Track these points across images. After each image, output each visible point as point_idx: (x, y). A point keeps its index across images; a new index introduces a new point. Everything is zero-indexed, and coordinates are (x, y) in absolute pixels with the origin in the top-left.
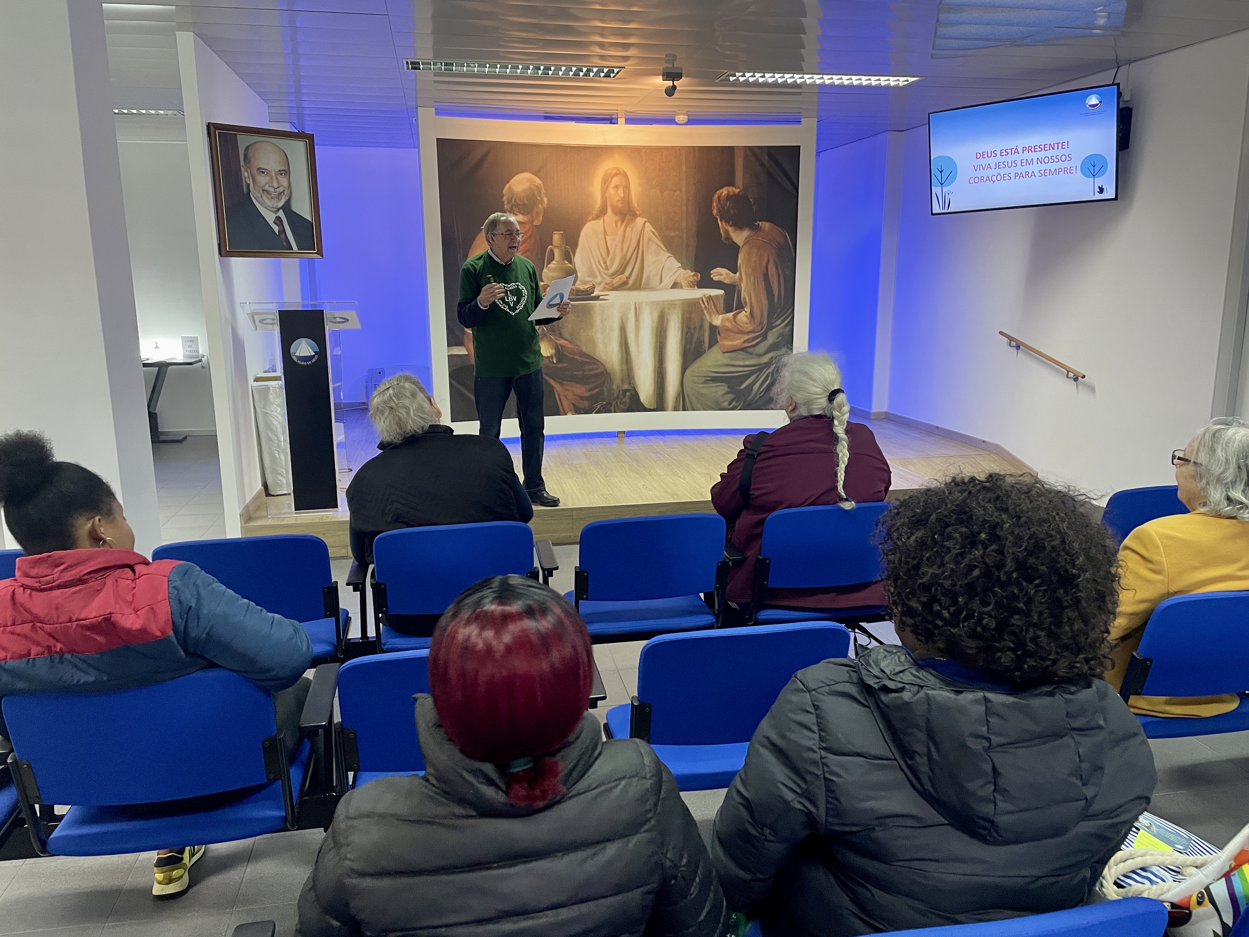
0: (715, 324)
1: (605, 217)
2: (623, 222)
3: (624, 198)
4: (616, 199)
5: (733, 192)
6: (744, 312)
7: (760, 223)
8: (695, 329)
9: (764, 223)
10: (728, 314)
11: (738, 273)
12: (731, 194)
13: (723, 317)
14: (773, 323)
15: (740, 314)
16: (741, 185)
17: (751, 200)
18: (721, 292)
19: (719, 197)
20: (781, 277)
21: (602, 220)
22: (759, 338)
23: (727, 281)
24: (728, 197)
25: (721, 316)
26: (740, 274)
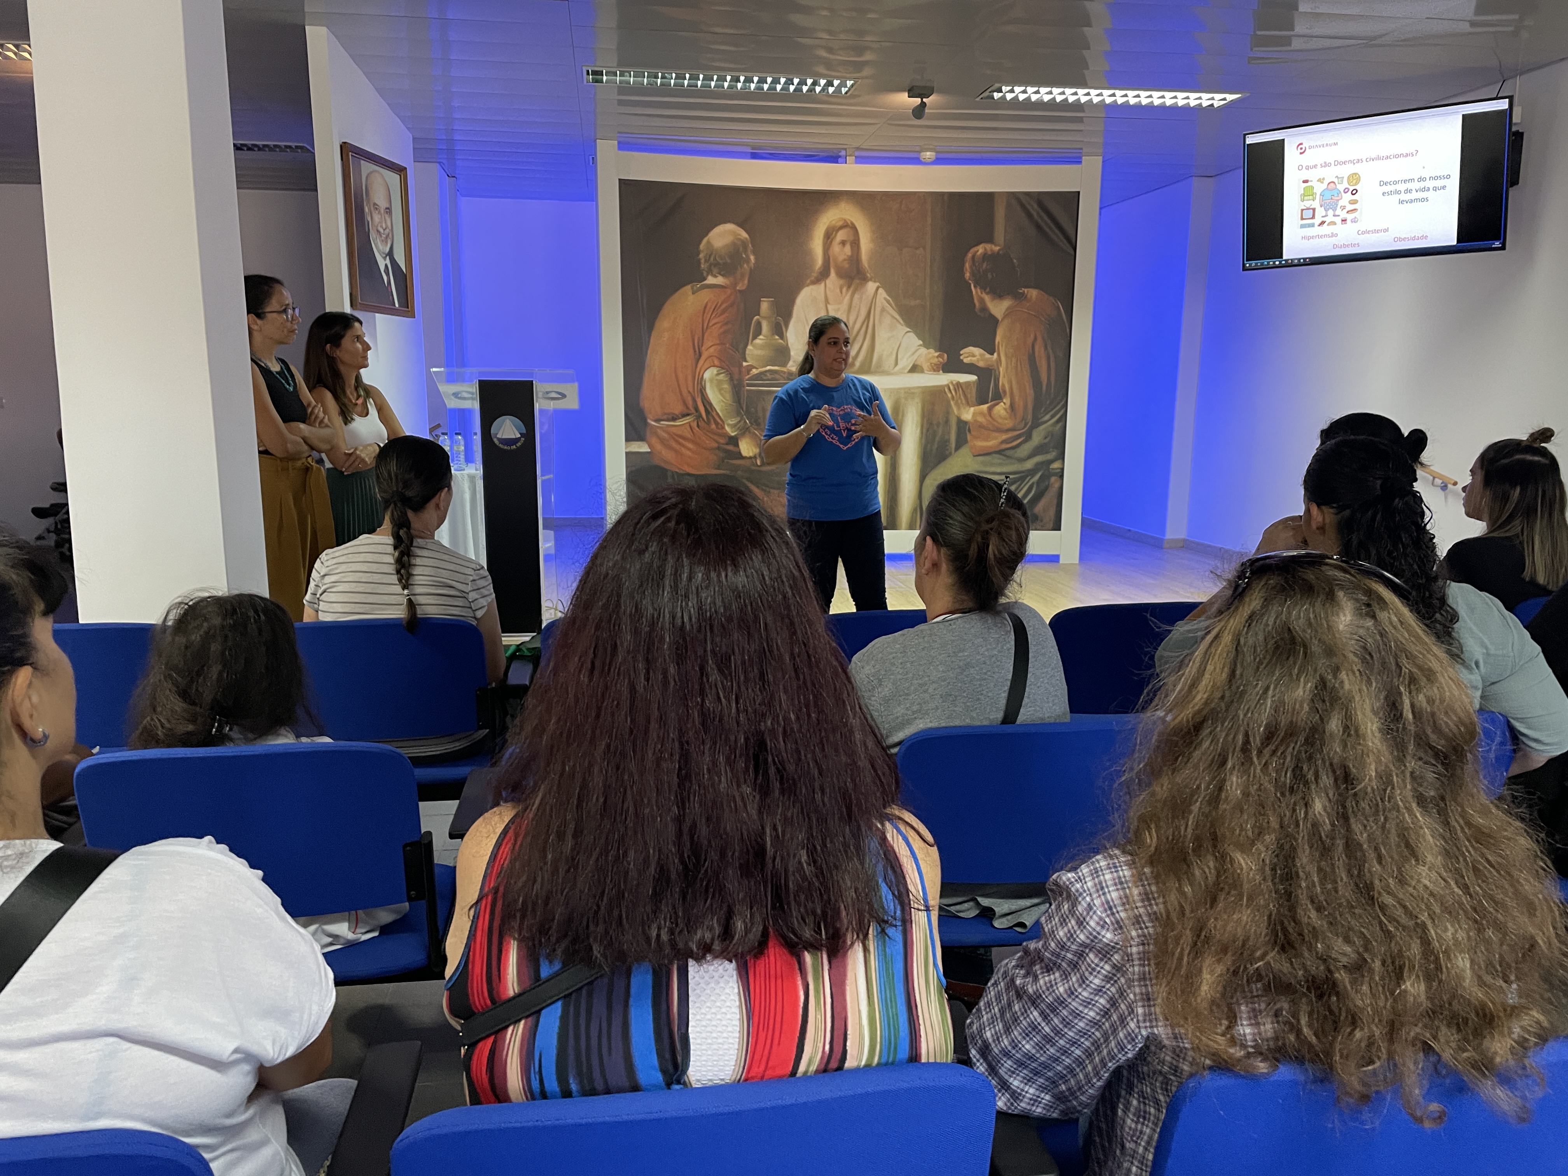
0: (965, 419)
1: (828, 281)
2: (849, 287)
3: (852, 256)
4: (841, 258)
6: (1002, 404)
8: (938, 425)
9: (1030, 290)
10: (982, 406)
11: (995, 354)
13: (974, 410)
14: (1039, 419)
15: (997, 407)
16: (1002, 242)
17: (1014, 261)
18: (974, 378)
19: (973, 257)
20: (1052, 358)
21: (823, 284)
22: (1020, 438)
23: (981, 364)
25: (972, 409)
26: (999, 355)
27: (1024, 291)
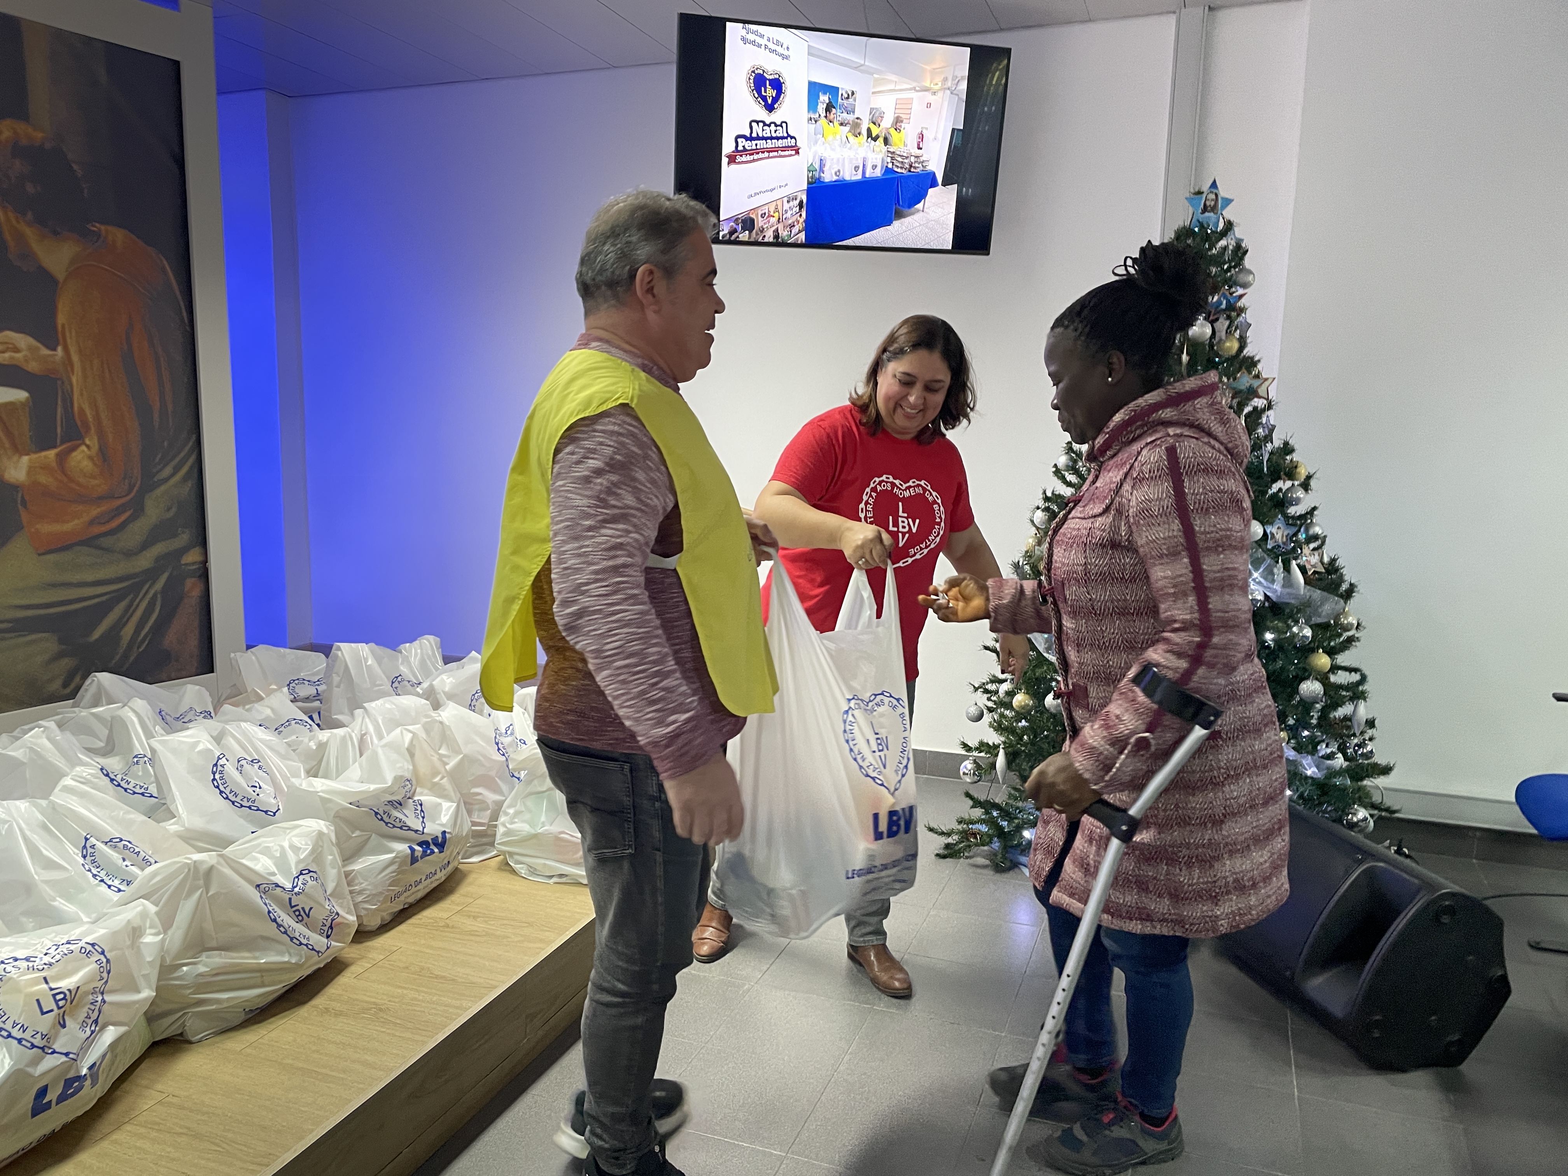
0: (12, 480)
5: (27, 136)
6: (84, 448)
7: (103, 228)
9: (109, 228)
10: (44, 454)
11: (60, 349)
13: (30, 460)
14: (154, 476)
15: (74, 454)
16: (48, 124)
17: (75, 167)
18: (21, 395)
20: (164, 364)
22: (124, 512)
23: (33, 367)
24: (16, 146)
25: (25, 459)
26: (66, 349)
27: (100, 230)
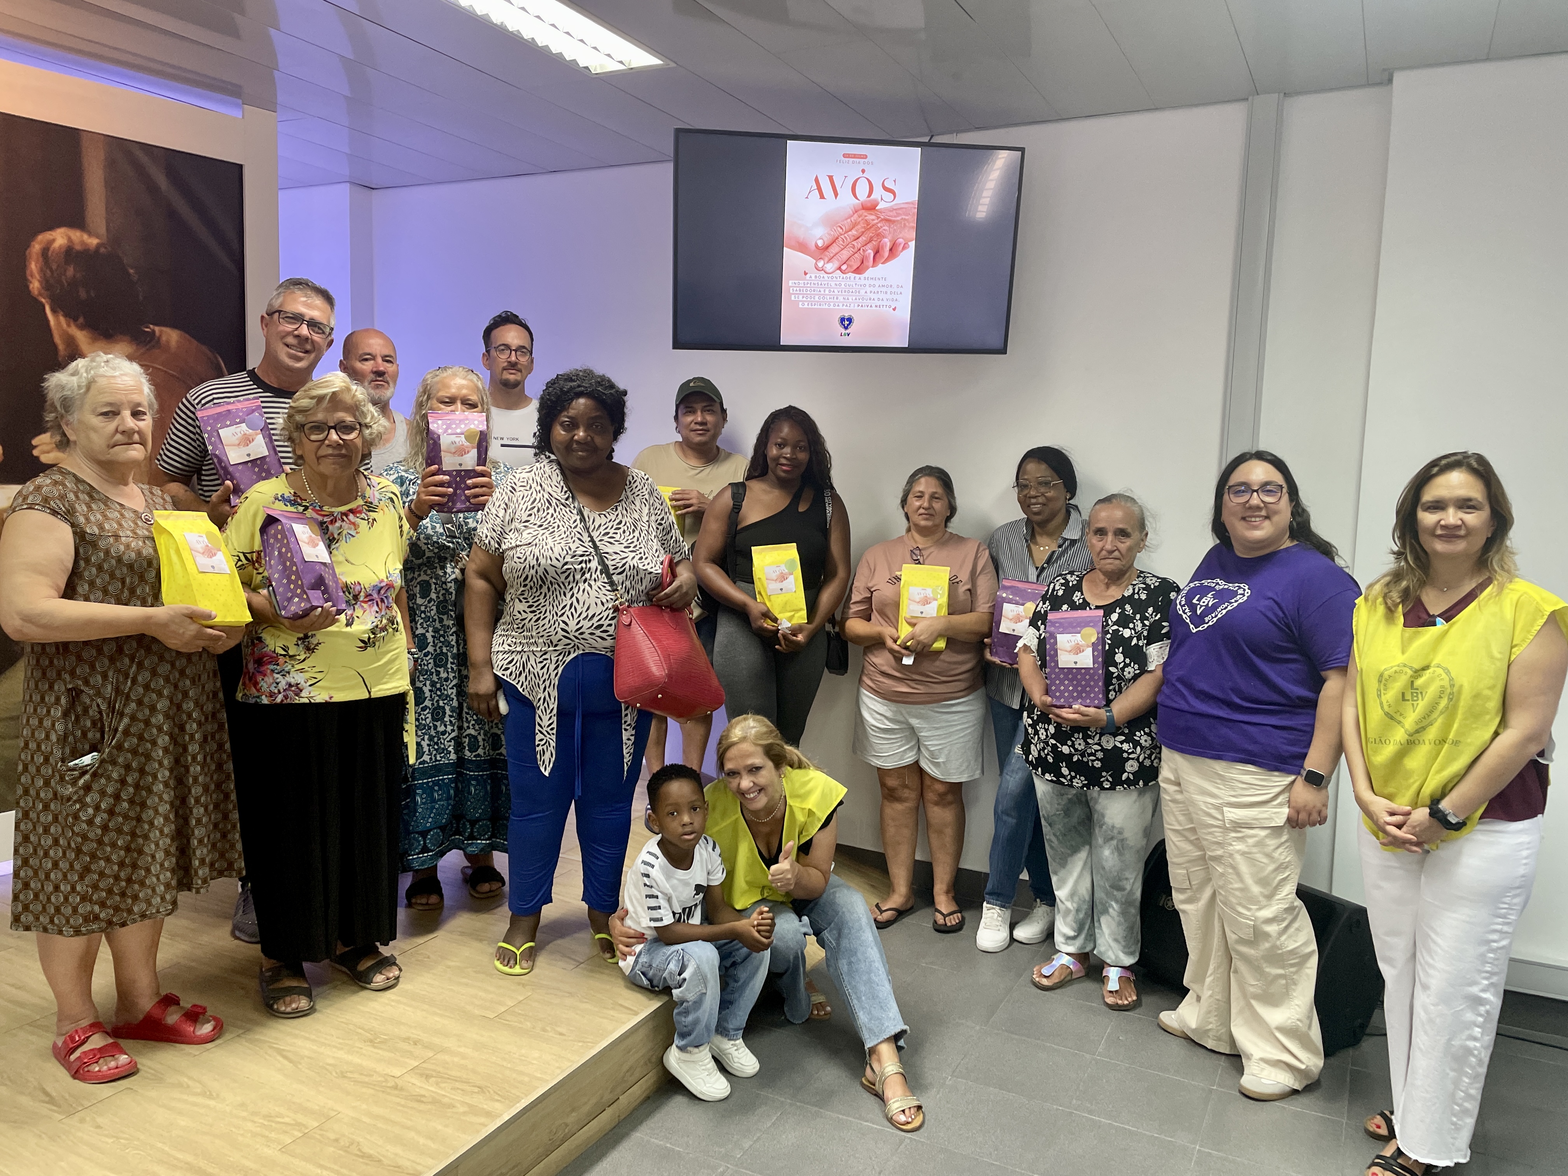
5: (83, 243)
7: (157, 329)
9: (164, 329)
12: (78, 247)
16: (103, 230)
17: (131, 271)
19: (45, 252)
24: (69, 253)
27: (154, 331)
